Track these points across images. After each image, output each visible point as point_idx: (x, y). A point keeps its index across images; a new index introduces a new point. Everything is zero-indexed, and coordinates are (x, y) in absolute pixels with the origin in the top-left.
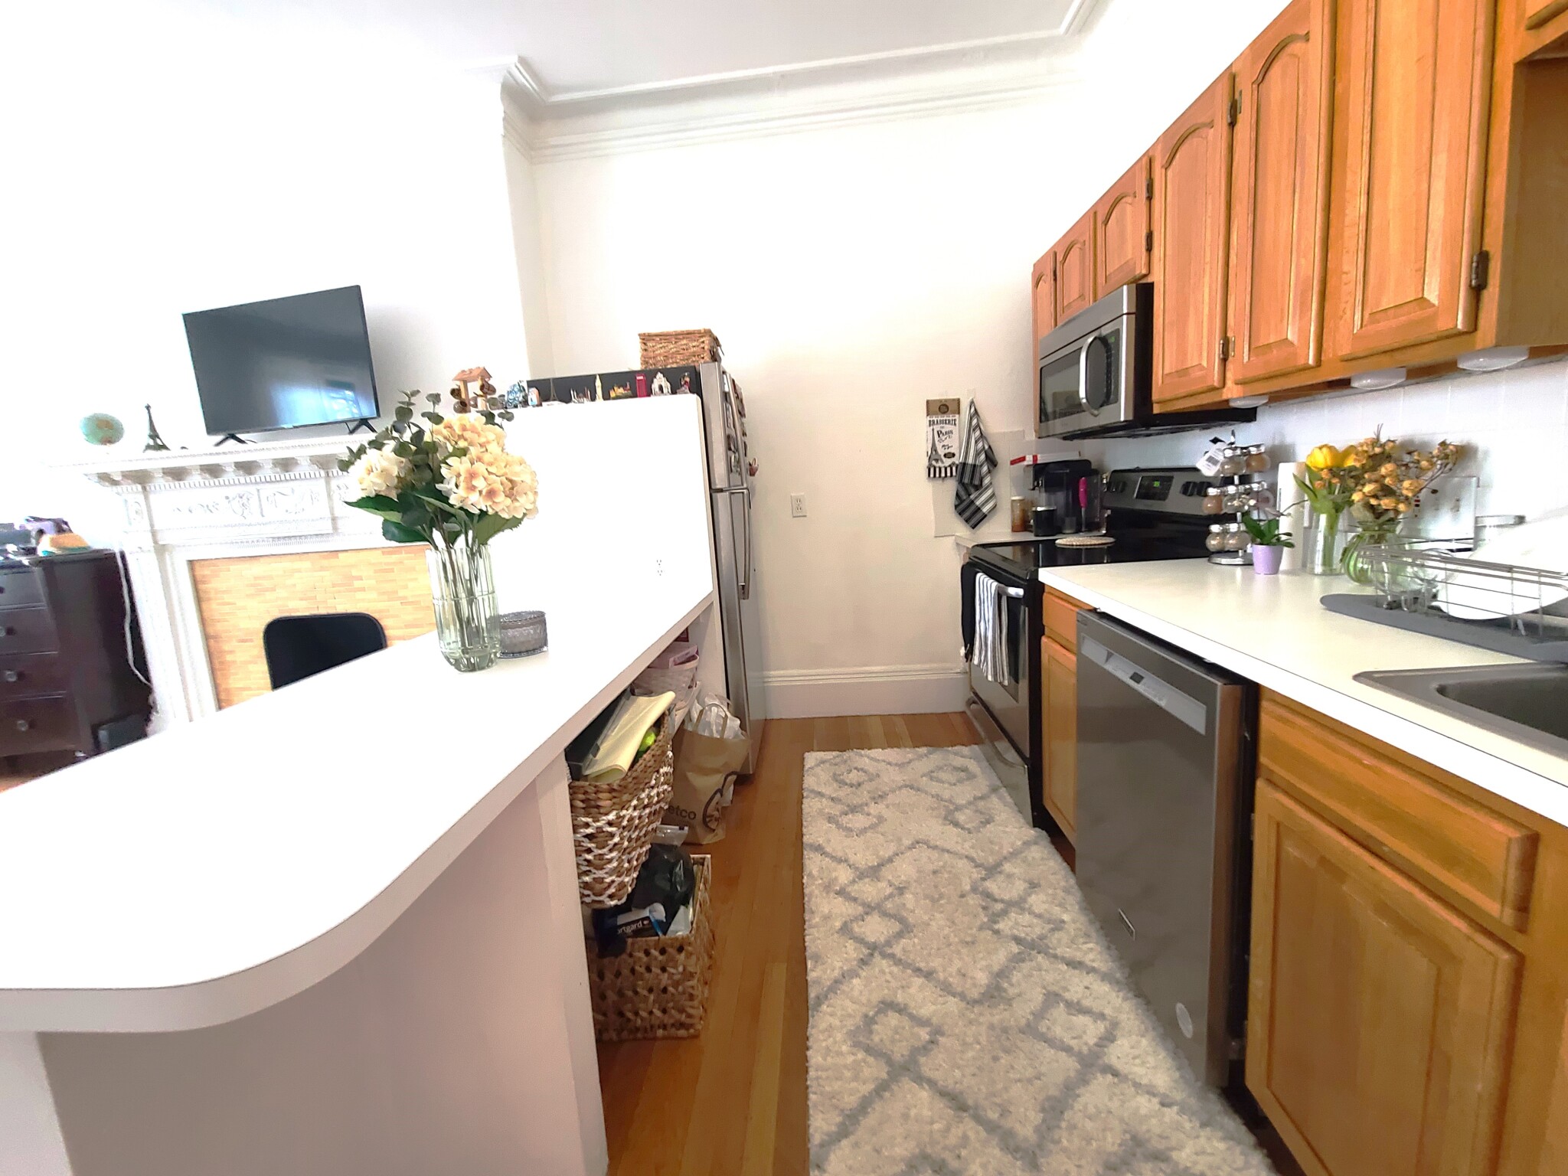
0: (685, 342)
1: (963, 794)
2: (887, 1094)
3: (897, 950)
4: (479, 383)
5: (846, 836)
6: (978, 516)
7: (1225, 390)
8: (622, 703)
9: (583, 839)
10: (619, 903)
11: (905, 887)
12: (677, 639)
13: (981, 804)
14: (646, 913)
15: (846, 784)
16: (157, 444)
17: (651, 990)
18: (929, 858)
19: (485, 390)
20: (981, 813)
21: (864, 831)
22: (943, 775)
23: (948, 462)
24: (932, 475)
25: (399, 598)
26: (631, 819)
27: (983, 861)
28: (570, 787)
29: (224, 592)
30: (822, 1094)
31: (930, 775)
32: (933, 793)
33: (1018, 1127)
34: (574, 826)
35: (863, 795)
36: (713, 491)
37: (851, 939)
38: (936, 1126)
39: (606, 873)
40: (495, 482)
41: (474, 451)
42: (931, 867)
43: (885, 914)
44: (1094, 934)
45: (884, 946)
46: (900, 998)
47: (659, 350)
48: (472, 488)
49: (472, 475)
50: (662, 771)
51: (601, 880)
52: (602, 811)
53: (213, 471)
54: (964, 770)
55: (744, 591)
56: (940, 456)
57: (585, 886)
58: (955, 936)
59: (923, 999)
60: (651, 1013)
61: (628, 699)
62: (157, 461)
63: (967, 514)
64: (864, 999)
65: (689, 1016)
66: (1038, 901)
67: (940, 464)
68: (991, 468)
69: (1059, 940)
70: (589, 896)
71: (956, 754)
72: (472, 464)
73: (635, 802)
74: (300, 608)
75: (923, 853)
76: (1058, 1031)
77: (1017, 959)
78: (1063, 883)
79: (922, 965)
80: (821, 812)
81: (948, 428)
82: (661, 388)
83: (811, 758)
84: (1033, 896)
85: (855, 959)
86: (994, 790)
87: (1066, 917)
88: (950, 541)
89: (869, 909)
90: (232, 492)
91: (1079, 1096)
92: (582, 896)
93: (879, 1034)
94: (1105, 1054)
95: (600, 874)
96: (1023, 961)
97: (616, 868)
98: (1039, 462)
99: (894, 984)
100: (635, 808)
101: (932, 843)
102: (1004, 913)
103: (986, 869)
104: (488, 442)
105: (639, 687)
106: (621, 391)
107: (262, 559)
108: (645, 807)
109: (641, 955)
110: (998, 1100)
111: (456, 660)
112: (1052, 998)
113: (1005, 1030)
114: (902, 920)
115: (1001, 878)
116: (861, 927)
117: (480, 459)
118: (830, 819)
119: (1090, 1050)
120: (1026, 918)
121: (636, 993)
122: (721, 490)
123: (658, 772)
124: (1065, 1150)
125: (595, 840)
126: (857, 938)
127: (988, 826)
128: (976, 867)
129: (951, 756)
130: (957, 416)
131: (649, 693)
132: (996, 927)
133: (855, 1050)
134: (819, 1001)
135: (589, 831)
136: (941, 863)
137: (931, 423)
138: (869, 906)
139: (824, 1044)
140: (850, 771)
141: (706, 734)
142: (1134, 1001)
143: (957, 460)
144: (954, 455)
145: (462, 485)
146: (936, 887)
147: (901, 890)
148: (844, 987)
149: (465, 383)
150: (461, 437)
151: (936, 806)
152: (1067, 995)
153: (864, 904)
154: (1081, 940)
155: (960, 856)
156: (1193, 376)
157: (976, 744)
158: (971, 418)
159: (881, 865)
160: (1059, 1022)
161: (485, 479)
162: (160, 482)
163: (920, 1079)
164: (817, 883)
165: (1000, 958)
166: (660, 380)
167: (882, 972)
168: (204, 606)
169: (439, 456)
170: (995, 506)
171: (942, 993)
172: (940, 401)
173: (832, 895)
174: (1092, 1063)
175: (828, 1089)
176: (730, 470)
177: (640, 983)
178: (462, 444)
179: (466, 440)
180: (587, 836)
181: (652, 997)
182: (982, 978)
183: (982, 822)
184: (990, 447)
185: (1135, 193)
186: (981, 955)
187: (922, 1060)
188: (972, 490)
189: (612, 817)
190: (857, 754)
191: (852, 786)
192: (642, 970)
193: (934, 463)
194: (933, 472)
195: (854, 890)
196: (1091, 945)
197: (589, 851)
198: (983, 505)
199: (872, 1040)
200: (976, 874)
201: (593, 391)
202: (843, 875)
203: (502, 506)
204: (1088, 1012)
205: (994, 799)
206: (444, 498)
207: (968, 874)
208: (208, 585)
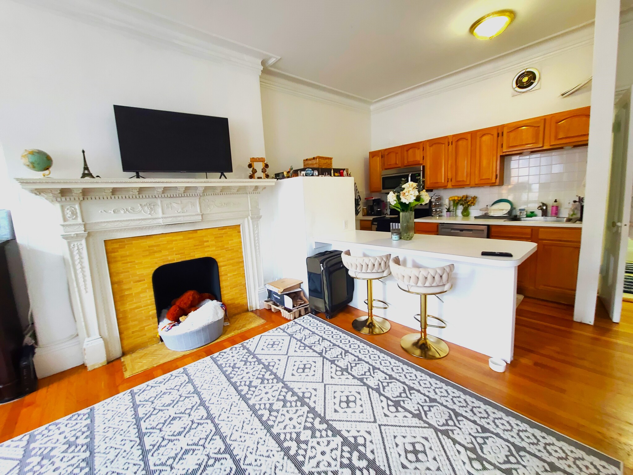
6: (358, 212)
7: (448, 186)
25: (225, 249)
68: (360, 200)
106: (337, 174)
149: (253, 162)
156: (439, 184)
158: (356, 187)
184: (360, 195)
185: (419, 148)
198: (359, 209)
208: (116, 254)
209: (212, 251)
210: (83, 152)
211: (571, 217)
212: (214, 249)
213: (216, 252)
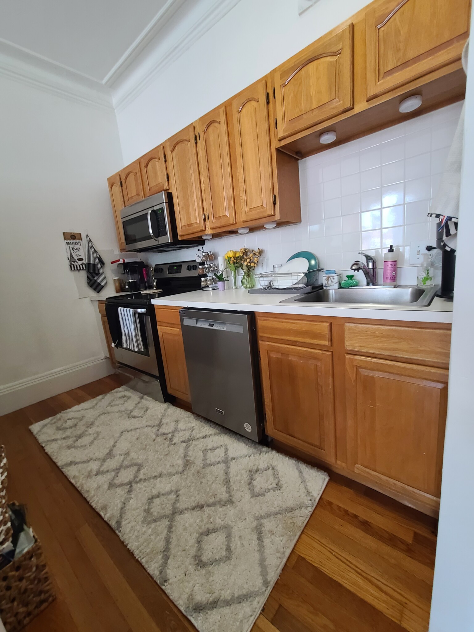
1: (130, 405)
2: (174, 528)
3: (141, 476)
5: (84, 450)
6: (100, 287)
7: (206, 231)
11: (129, 452)
13: (140, 405)
15: (67, 428)
18: (131, 435)
20: (142, 408)
21: (92, 443)
22: (117, 402)
23: (80, 263)
24: (73, 269)
27: (154, 424)
30: (147, 555)
31: (110, 405)
32: (116, 411)
33: (221, 497)
35: (81, 428)
37: (117, 487)
38: (198, 521)
42: (135, 438)
43: (127, 467)
44: (204, 425)
45: (134, 479)
46: (155, 492)
54: (124, 396)
56: (75, 259)
58: (161, 455)
59: (163, 485)
60: (17, 614)
63: (94, 286)
64: (139, 505)
65: (47, 592)
66: (181, 426)
67: (76, 264)
68: (102, 265)
69: (196, 433)
71: (117, 392)
75: (128, 435)
76: (213, 460)
77: (187, 447)
78: (185, 416)
79: (155, 474)
80: (60, 448)
81: (77, 246)
83: (36, 427)
84: (179, 425)
85: (125, 494)
86: (142, 398)
87: (193, 425)
88: (88, 300)
89: (117, 470)
91: (230, 473)
93: (155, 511)
94: (229, 456)
96: (189, 447)
98: (125, 262)
99: (148, 489)
101: (129, 429)
102: (173, 436)
103: (157, 426)
110: (211, 494)
112: (205, 451)
113: (198, 472)
114: (136, 464)
115: (165, 425)
116: (119, 479)
118: (69, 447)
119: (225, 458)
120: (181, 433)
124: (237, 490)
126: (119, 485)
127: (148, 411)
128: (153, 427)
129: (115, 394)
130: (81, 241)
132: (173, 442)
133: (149, 526)
134: (119, 523)
136: (138, 435)
137: (68, 244)
138: (117, 469)
139: (134, 537)
140: (66, 422)
142: (226, 436)
143: (85, 261)
144: (82, 259)
146: (141, 444)
147: (127, 454)
148: (127, 507)
151: (121, 415)
152: (209, 448)
153: (114, 470)
154: (202, 429)
155: (144, 428)
156: (194, 226)
157: (123, 385)
158: (88, 243)
159: (111, 450)
160: (212, 457)
163: (181, 512)
164: (81, 478)
165: (181, 451)
167: (140, 489)
170: (107, 282)
171: (170, 477)
172: (71, 233)
173: (94, 477)
174: (226, 461)
175: (148, 551)
182: (180, 462)
183: (145, 411)
184: (100, 256)
185: (159, 158)
186: (174, 455)
187: (178, 505)
188: (95, 275)
190: (64, 413)
191: (71, 427)
193: (73, 263)
194: (73, 267)
195: (104, 468)
196: (205, 428)
198: (101, 282)
199: (154, 516)
200: (155, 430)
202: (94, 466)
204: (217, 448)
205: (144, 401)
207: (152, 433)
211: (422, 286)
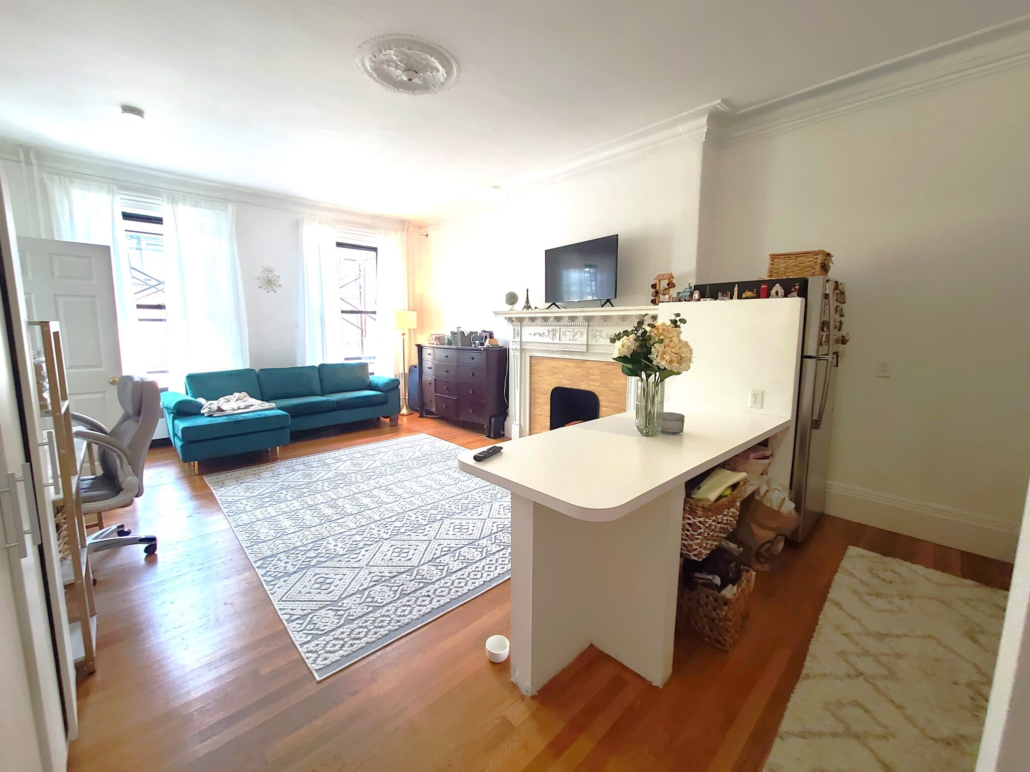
0: (802, 258)
3: (879, 683)
4: (667, 281)
5: (866, 607)
8: (716, 471)
9: (686, 524)
10: (698, 560)
11: (903, 656)
12: (760, 444)
14: (710, 577)
15: (879, 578)
16: (528, 307)
17: (706, 616)
18: (936, 650)
19: (670, 286)
21: (882, 611)
22: (980, 607)
25: (609, 387)
26: (710, 525)
28: (685, 500)
29: (540, 372)
31: (967, 601)
32: (963, 614)
34: (683, 517)
35: (892, 590)
36: (803, 357)
37: (844, 661)
39: (694, 544)
40: (674, 356)
41: (666, 341)
42: (935, 656)
43: (878, 662)
45: (869, 677)
46: (870, 706)
47: (781, 264)
48: (663, 358)
49: (664, 353)
50: (731, 510)
51: (691, 546)
52: (697, 515)
53: (545, 319)
55: (816, 424)
57: (683, 545)
58: (935, 700)
59: (887, 714)
60: (704, 627)
61: (720, 469)
62: (527, 314)
64: (843, 693)
65: (724, 639)
70: (684, 550)
72: (665, 348)
73: (714, 518)
74: (567, 384)
75: (932, 645)
79: (896, 700)
80: (849, 586)
82: (777, 293)
83: (852, 551)
85: (843, 672)
90: (550, 328)
92: (682, 549)
93: (845, 713)
95: (691, 543)
97: (699, 543)
99: (868, 698)
100: (714, 521)
101: (944, 643)
104: (673, 337)
105: (729, 465)
106: (749, 294)
107: (556, 359)
108: (719, 523)
109: (704, 596)
111: (641, 430)
114: (891, 671)
116: (855, 659)
117: (669, 346)
118: (855, 593)
121: (698, 613)
122: (810, 357)
123: (729, 509)
125: (692, 527)
126: (849, 663)
128: (980, 674)
129: (997, 596)
131: (734, 470)
132: (976, 713)
133: (824, 710)
134: (809, 676)
135: (690, 522)
136: (946, 657)
138: (867, 652)
139: (803, 697)
140: (887, 571)
141: (768, 505)
145: (659, 357)
146: (933, 668)
148: (829, 680)
149: (660, 281)
150: (662, 334)
151: (961, 622)
153: (863, 649)
155: (966, 662)
159: (888, 635)
161: (670, 355)
162: (526, 322)
163: (864, 745)
164: (830, 622)
165: (969, 729)
166: (778, 288)
167: (862, 688)
168: (532, 375)
169: (652, 342)
171: (905, 721)
173: (838, 632)
176: (820, 344)
177: (701, 609)
178: (662, 337)
179: (664, 335)
180: (688, 524)
181: (706, 620)
182: (946, 731)
186: (951, 720)
187: (872, 740)
189: (701, 519)
190: (899, 562)
191: (884, 580)
192: (703, 604)
195: (858, 638)
197: (688, 530)
199: (839, 712)
200: (977, 678)
201: (732, 294)
202: (853, 627)
203: (675, 366)
206: (651, 362)
208: (535, 368)
209: (597, 386)
210: (527, 290)
212: (598, 384)
213: (599, 389)
